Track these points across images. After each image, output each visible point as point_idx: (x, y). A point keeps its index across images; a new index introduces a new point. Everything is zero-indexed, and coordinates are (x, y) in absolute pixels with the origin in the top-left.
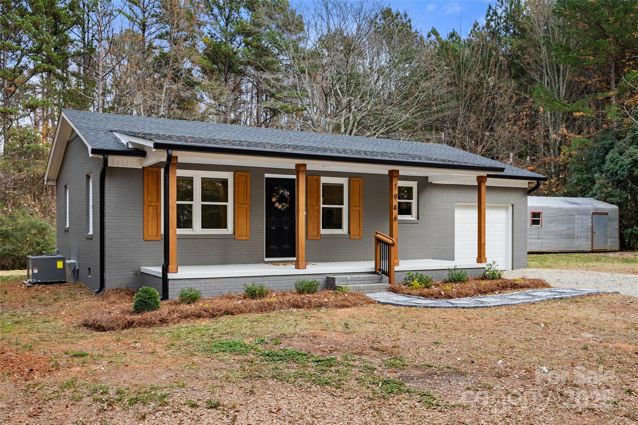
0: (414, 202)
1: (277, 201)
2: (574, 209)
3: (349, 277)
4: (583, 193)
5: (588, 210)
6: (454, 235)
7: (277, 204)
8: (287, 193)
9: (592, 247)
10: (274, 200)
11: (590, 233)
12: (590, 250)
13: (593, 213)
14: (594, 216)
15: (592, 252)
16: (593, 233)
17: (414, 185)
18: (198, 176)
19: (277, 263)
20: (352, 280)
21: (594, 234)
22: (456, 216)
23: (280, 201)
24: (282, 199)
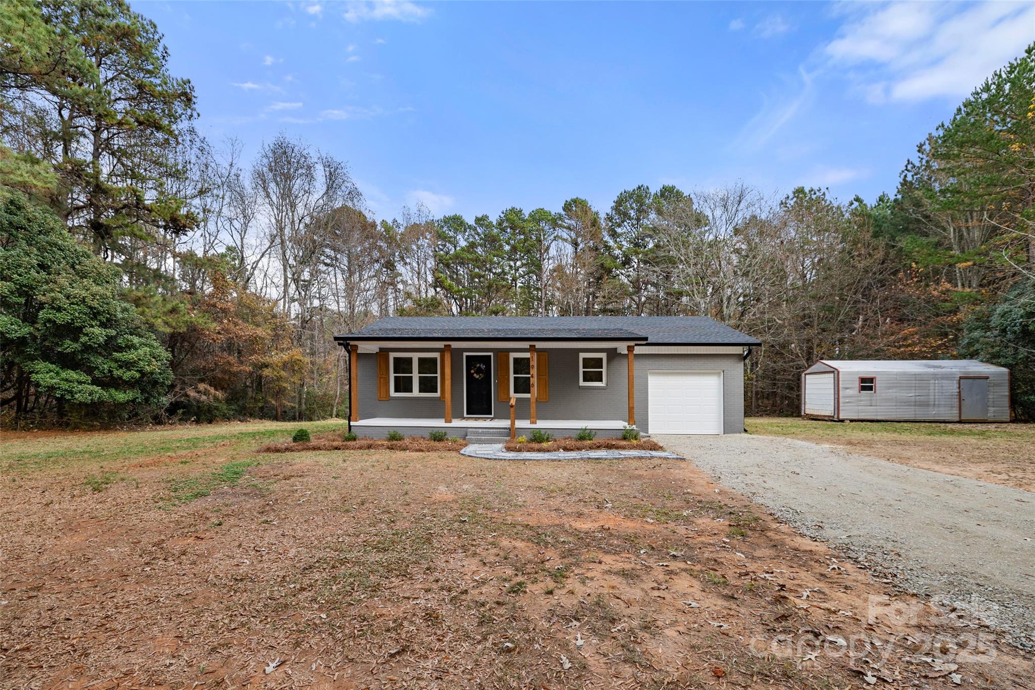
0: (604, 370)
1: (475, 372)
2: (927, 374)
3: (480, 430)
4: (972, 355)
5: (952, 373)
6: (647, 400)
7: (475, 375)
8: (483, 367)
9: (960, 416)
10: (472, 371)
11: (956, 401)
12: (958, 419)
13: (961, 378)
14: (962, 381)
15: (960, 422)
16: (960, 400)
17: (603, 356)
18: (415, 357)
19: (476, 419)
20: (483, 433)
21: (962, 402)
22: (649, 382)
23: (477, 373)
24: (479, 371)
